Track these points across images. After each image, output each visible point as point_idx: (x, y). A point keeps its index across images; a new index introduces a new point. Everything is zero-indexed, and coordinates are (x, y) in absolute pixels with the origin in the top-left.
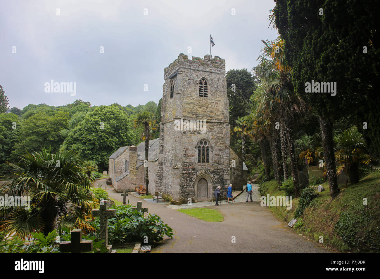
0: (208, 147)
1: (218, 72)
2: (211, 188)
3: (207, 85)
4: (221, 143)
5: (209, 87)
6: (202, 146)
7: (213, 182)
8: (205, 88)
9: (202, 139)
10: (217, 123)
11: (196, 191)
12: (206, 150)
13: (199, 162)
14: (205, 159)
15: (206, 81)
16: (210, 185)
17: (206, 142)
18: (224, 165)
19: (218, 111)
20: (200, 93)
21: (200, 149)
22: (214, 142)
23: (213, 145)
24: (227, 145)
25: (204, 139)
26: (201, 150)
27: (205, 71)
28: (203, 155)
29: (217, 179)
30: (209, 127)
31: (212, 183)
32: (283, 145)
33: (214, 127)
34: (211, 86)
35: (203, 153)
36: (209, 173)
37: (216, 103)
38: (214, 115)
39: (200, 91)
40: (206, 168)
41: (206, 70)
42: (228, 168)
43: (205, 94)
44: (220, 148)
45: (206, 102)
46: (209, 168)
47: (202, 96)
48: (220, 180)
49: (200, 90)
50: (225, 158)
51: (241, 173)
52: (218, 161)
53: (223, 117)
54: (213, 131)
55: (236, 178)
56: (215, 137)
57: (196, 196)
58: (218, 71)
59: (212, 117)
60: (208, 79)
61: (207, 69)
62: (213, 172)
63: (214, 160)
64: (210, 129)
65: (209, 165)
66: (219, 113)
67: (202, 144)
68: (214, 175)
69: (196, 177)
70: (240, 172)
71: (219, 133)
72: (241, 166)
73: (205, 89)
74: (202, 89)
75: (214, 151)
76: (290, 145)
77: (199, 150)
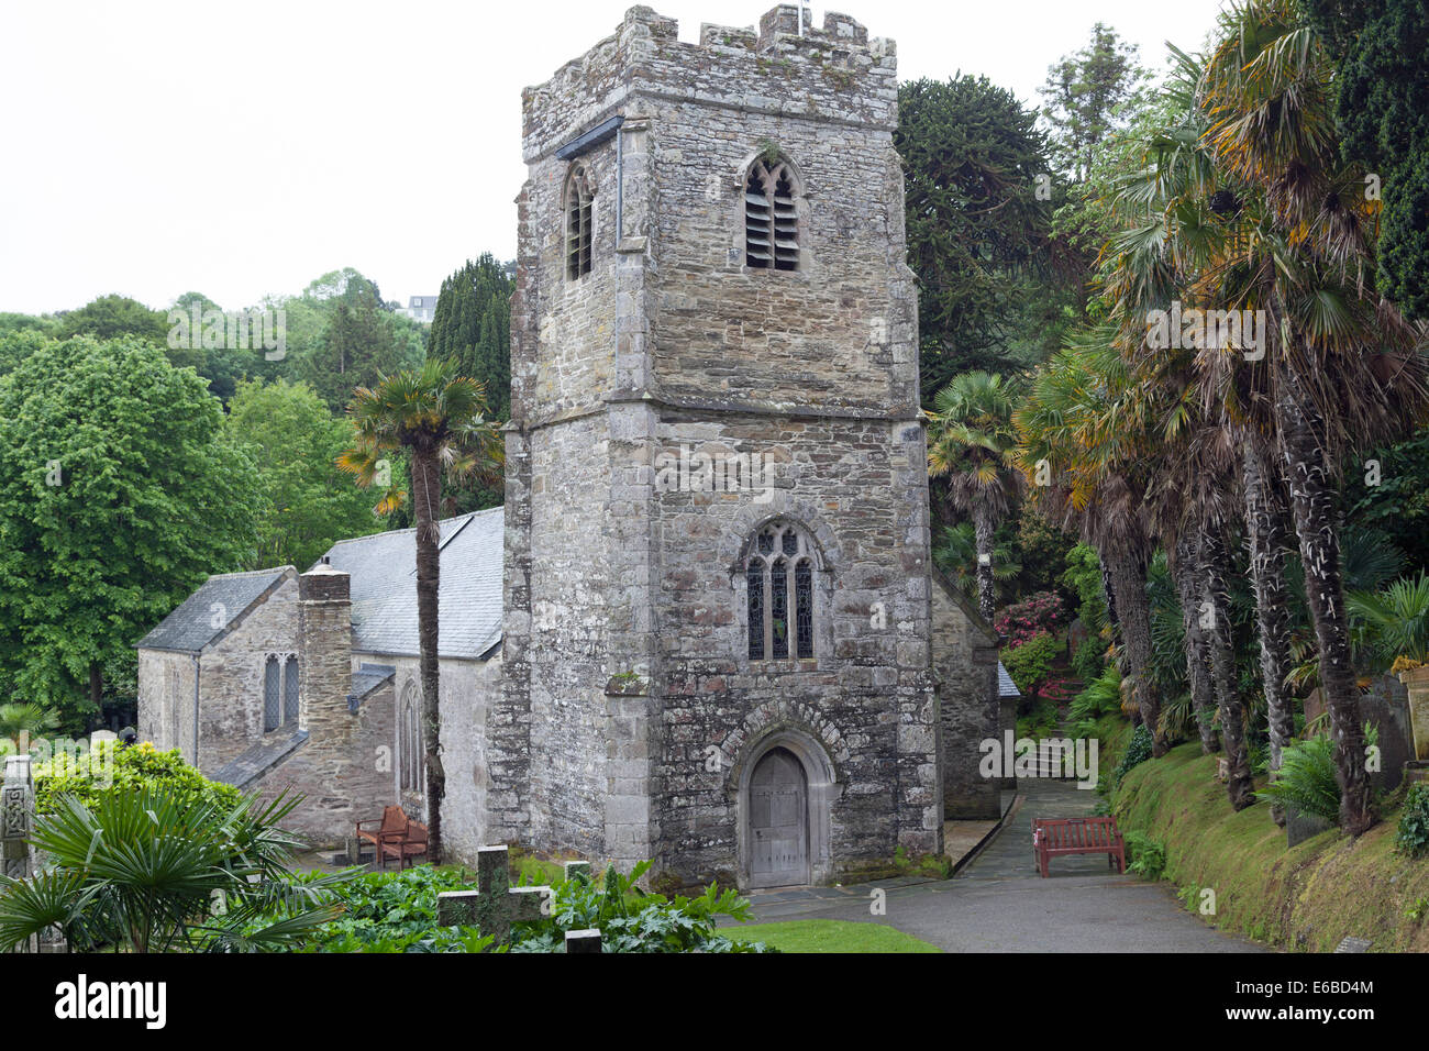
0: (803, 566)
1: (853, 117)
2: (830, 804)
3: (789, 196)
4: (879, 543)
5: (801, 207)
6: (770, 559)
7: (839, 774)
8: (779, 215)
9: (769, 521)
10: (850, 425)
11: (740, 827)
12: (791, 583)
13: (756, 652)
14: (792, 634)
15: (783, 174)
16: (822, 785)
17: (795, 537)
18: (897, 666)
19: (859, 352)
20: (750, 247)
21: (761, 579)
22: (842, 537)
23: (831, 554)
24: (911, 551)
25: (778, 521)
26: (768, 585)
27: (780, 114)
28: (779, 613)
29: (861, 751)
30: (810, 448)
31: (833, 774)
32: (1260, 548)
33: (839, 444)
34: (815, 204)
35: (779, 601)
36: (812, 717)
37: (846, 303)
38: (835, 374)
39: (750, 234)
40: (799, 688)
41: (784, 109)
42: (920, 686)
43: (779, 251)
44: (874, 569)
45: (786, 297)
46: (815, 690)
47: (763, 264)
48: (879, 755)
49: (755, 228)
50: (902, 626)
51: (985, 714)
52: (864, 646)
53: (886, 387)
54: (833, 469)
55: (959, 745)
56: (845, 504)
57: (743, 854)
58: (853, 110)
59: (824, 389)
60: (797, 158)
61: (790, 103)
62: (838, 712)
63: (838, 641)
64: (814, 458)
65: (812, 668)
66: (862, 365)
67: (770, 550)
68: (841, 729)
69: (741, 743)
70: (983, 709)
71: (865, 480)
72: (984, 677)
73: (778, 221)
74: (764, 223)
75: (840, 585)
76: (1316, 554)
77: (755, 586)
